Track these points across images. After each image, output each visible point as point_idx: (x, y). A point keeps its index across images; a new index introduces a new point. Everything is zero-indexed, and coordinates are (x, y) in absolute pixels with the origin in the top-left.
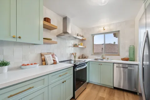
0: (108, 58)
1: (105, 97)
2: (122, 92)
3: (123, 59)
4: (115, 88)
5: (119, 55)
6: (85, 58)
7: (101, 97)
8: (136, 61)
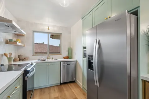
0: (52, 58)
1: (58, 96)
2: (66, 85)
3: (64, 58)
4: (61, 84)
5: (61, 55)
6: (24, 59)
7: (54, 98)
8: (73, 58)
